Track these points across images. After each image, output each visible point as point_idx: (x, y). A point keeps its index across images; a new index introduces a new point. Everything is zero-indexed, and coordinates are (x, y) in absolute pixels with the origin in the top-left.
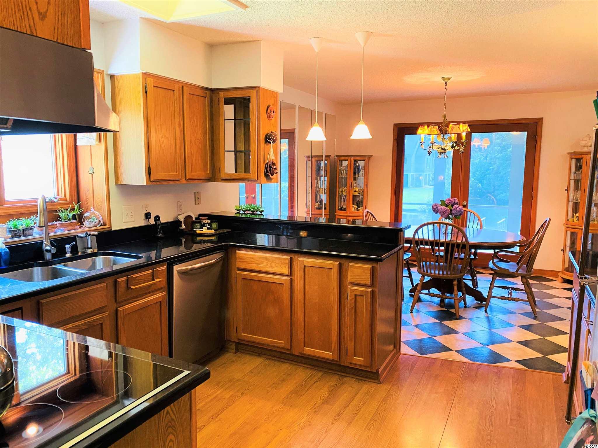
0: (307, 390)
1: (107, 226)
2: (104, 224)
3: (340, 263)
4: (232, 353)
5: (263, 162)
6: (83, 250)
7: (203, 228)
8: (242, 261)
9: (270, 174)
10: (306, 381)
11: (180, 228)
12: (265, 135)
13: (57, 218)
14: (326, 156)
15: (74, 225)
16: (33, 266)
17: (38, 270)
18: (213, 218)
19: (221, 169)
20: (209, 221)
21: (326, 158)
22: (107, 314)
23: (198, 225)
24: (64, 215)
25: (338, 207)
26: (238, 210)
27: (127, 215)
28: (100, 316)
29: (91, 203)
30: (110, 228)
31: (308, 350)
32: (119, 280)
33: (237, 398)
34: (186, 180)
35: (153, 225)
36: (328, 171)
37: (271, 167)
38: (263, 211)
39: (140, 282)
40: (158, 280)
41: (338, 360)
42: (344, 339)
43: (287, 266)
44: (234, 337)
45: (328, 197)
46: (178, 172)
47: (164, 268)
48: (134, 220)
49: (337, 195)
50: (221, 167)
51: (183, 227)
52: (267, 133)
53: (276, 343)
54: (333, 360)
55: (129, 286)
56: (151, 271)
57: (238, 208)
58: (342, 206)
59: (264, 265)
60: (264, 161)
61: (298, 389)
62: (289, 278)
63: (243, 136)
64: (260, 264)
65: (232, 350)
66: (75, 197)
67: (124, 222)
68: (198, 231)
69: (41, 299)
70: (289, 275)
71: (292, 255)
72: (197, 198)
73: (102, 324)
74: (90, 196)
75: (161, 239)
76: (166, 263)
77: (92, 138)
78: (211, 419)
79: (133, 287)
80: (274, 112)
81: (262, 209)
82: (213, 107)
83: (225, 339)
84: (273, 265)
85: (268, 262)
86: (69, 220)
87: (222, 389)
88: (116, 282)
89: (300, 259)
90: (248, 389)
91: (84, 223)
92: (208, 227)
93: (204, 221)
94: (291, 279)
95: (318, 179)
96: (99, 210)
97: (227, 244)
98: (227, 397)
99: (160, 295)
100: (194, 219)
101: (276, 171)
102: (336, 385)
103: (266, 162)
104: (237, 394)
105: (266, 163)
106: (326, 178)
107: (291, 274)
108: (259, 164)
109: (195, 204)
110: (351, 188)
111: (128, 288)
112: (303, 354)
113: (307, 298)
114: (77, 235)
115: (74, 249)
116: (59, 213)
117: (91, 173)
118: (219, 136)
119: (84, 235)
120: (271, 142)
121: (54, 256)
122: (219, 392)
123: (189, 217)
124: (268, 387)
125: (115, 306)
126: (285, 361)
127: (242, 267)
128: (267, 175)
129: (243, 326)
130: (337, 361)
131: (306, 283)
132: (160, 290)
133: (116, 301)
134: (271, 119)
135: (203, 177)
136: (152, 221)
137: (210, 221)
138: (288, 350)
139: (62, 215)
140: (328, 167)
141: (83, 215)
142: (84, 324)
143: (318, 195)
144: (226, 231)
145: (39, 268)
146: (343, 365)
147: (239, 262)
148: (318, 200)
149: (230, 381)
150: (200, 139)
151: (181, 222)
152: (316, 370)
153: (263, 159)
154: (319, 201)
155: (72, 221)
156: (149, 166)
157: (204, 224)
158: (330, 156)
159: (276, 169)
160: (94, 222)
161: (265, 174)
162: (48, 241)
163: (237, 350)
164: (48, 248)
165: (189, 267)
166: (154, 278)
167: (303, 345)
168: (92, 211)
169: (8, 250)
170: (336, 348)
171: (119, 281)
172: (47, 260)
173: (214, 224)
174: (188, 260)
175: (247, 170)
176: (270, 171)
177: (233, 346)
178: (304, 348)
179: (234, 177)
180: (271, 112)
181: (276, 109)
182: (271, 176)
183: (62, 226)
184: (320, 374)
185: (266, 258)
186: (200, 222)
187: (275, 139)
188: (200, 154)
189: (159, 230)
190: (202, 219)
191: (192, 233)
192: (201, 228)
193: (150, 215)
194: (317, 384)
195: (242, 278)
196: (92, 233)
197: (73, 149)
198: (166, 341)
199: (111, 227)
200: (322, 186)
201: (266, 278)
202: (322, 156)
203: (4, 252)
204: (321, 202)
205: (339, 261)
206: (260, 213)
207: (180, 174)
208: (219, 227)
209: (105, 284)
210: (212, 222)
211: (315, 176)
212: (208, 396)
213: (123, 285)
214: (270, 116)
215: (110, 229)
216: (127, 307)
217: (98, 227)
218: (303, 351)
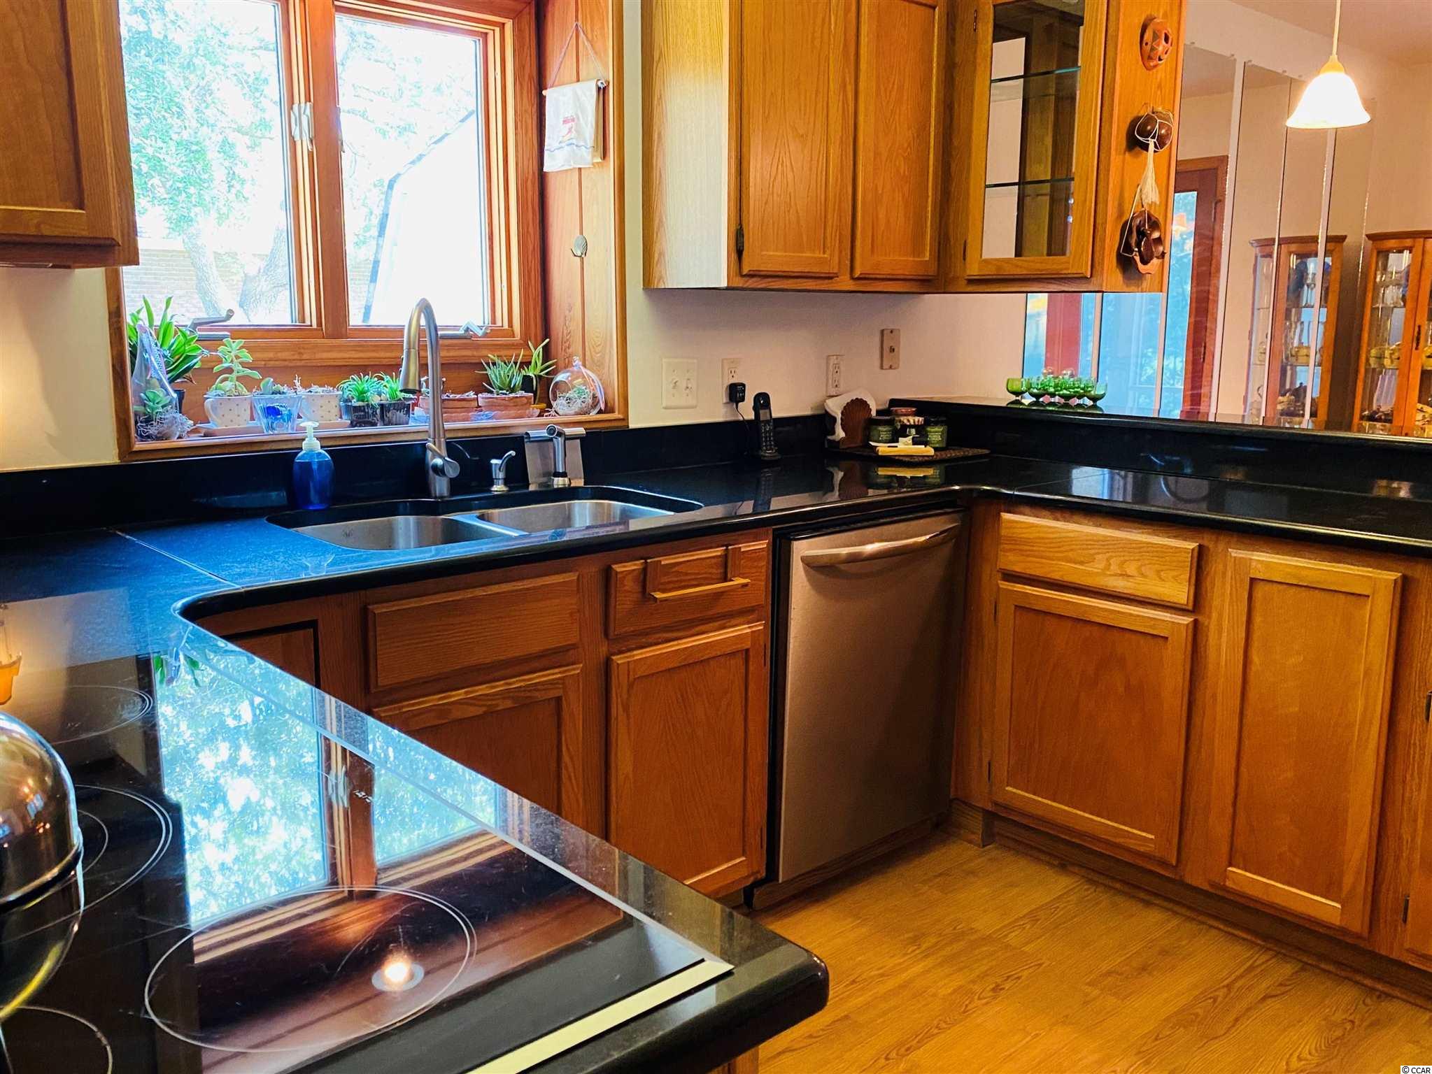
0: (1237, 1020)
1: (616, 415)
2: (609, 409)
3: (1405, 578)
4: (970, 842)
5: (1115, 215)
6: (544, 480)
7: (900, 439)
8: (1017, 547)
9: (1138, 259)
10: (1228, 986)
11: (829, 437)
12: (1129, 121)
13: (483, 385)
14: (1329, 239)
15: (522, 405)
16: (393, 511)
17: (407, 523)
18: (932, 411)
19: (968, 246)
20: (919, 420)
21: (1331, 246)
22: (576, 670)
23: (884, 431)
24: (500, 374)
25: (1363, 410)
26: (1017, 393)
27: (674, 388)
28: (554, 674)
29: (577, 346)
30: (623, 419)
31: (1243, 878)
32: (618, 568)
33: (977, 1002)
34: (852, 278)
35: (750, 422)
36: (1335, 287)
37: (1141, 234)
38: (1102, 397)
39: (684, 581)
40: (739, 581)
41: (1366, 934)
42: (1397, 859)
43: (1185, 575)
44: (980, 795)
45: (1328, 377)
46: (828, 252)
47: (762, 545)
48: (693, 402)
49: (1362, 370)
50: (969, 241)
51: (840, 433)
52: (1135, 114)
53: (1124, 837)
54: (1343, 931)
55: (648, 590)
56: (719, 551)
57: (1016, 387)
58: (1375, 408)
59: (1097, 566)
60: (1121, 213)
61: (1200, 1011)
62: (1186, 620)
63: (1049, 141)
64: (1082, 563)
65: (973, 833)
66: (536, 329)
67: (666, 408)
68: (883, 449)
69: (373, 604)
70: (1190, 608)
71: (1208, 540)
72: (888, 351)
73: (559, 699)
74: (575, 327)
75: (771, 464)
76: (770, 530)
77: (582, 143)
78: (882, 1061)
79: (658, 595)
80: (1167, 39)
81: (1100, 392)
82: (957, 39)
83: (952, 796)
84: (1131, 569)
85: (1111, 557)
86: (512, 390)
87: (929, 962)
88: (607, 573)
89: (1235, 553)
90: (1019, 978)
91: (554, 404)
92: (913, 438)
93: (904, 420)
94: (1196, 622)
95: (1293, 318)
96: (598, 366)
97: (971, 490)
98: (943, 992)
99: (744, 629)
100: (874, 413)
101: (1161, 249)
102: (1352, 1022)
103: (1128, 216)
104: (976, 988)
105: (1124, 219)
106: (1324, 311)
107: (1197, 604)
108: (1099, 221)
109: (882, 367)
110: (1418, 344)
111: (645, 595)
112: (1225, 888)
113: (1252, 694)
114: (527, 434)
115: (517, 473)
116: (489, 372)
117: (579, 254)
118: (970, 138)
119: (544, 433)
120: (1151, 143)
121: (455, 485)
122: (918, 968)
123: (858, 406)
124: (1089, 984)
125: (604, 650)
126: (1153, 899)
127: (1018, 568)
128: (1125, 263)
129: (1012, 762)
130: (1359, 936)
131: (1256, 644)
132: (744, 613)
133: (606, 634)
134: (1155, 66)
135: (907, 272)
136: (746, 411)
137: (921, 419)
138: (1164, 863)
139: (493, 376)
140: (1335, 276)
141: (552, 379)
142: (504, 695)
143: (1289, 368)
144: (971, 452)
145: (412, 518)
146: (1383, 953)
147: (1010, 550)
148: (1288, 387)
149: (957, 937)
150: (906, 145)
151: (834, 419)
152: (1271, 953)
153: (1116, 203)
154: (1289, 390)
155: (521, 393)
156: (741, 224)
157: (904, 427)
158: (1343, 238)
159: (1159, 241)
160: (579, 401)
161: (1119, 256)
162: (440, 441)
163: (989, 838)
164: (439, 461)
165: (844, 551)
166: (729, 576)
167: (1225, 857)
168: (575, 369)
169: (328, 457)
170: (1360, 889)
171: (617, 573)
172: (436, 497)
173: (936, 429)
174: (838, 529)
175: (1056, 245)
176: (1138, 245)
177: (976, 824)
178: (1230, 869)
179: (1009, 271)
180: (1156, 36)
181: (1175, 32)
182: (1140, 265)
183: (492, 406)
184: (1288, 969)
185: (1104, 543)
186: (890, 423)
187: (1163, 131)
188: (903, 196)
189: (766, 437)
190: (899, 412)
191: (866, 452)
192: (894, 439)
193: (744, 391)
194: (1273, 1005)
195: (1016, 606)
196: (568, 431)
197: (533, 184)
198: (759, 781)
199: (626, 419)
200: (1304, 340)
201: (1102, 613)
202: (1314, 239)
203: (320, 464)
204: (1299, 393)
205: (1402, 568)
206: (1091, 403)
207: (836, 258)
208: (952, 440)
209: (576, 578)
210: (927, 423)
211: (1283, 306)
212: (882, 975)
213: (630, 585)
214: (1152, 55)
215: (623, 423)
216: (639, 654)
217: (593, 415)
218: (1226, 877)
